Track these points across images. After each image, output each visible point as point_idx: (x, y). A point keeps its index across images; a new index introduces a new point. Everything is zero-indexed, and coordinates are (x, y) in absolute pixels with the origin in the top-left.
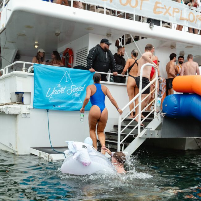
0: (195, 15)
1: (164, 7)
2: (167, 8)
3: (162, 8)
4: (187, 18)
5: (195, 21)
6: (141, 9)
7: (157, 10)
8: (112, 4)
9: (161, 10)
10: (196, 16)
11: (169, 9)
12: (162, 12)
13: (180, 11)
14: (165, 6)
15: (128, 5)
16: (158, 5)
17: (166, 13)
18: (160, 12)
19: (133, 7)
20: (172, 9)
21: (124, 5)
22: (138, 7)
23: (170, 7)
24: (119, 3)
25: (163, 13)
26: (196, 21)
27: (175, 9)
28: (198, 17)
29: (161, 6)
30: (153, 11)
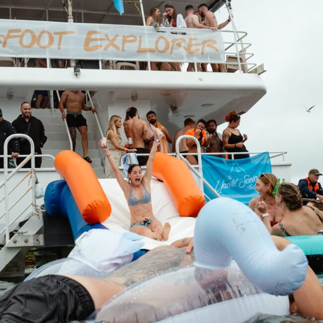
0: (170, 40)
1: (104, 37)
2: (111, 38)
3: (101, 39)
4: (153, 47)
5: (169, 50)
6: (59, 48)
7: (92, 44)
8: (6, 49)
9: (99, 43)
10: (172, 41)
11: (114, 40)
12: (101, 46)
13: (138, 39)
14: (106, 35)
15: (36, 45)
16: (93, 36)
17: (108, 46)
18: (97, 46)
19: (44, 48)
20: (120, 38)
21: (28, 47)
22: (55, 46)
23: (117, 36)
24: (19, 45)
25: (103, 48)
26: (172, 49)
27: (128, 37)
28: (176, 43)
29: (98, 36)
30: (83, 47)
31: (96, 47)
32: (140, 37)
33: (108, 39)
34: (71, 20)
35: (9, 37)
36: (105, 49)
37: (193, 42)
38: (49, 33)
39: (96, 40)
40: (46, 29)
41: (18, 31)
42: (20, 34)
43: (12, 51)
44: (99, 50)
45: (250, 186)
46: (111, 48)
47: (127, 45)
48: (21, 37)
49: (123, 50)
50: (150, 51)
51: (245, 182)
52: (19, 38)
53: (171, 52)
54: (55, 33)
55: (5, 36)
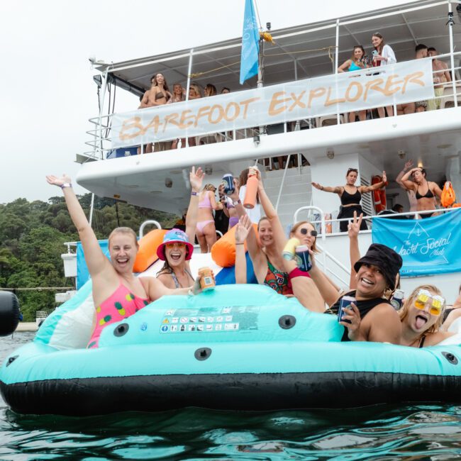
0: (363, 84)
1: (290, 97)
2: (297, 96)
3: (287, 100)
4: (343, 97)
5: (362, 96)
6: (245, 118)
7: (277, 107)
8: (197, 128)
9: (284, 104)
11: (301, 97)
12: (286, 107)
13: (327, 90)
14: (292, 94)
15: (223, 119)
16: (279, 98)
17: (293, 106)
19: (230, 120)
20: (308, 94)
22: (241, 116)
23: (304, 92)
24: (208, 122)
25: (288, 109)
26: (366, 94)
27: (316, 90)
28: (371, 86)
29: (284, 97)
30: (268, 112)
31: (282, 109)
32: (330, 88)
33: (295, 98)
34: (260, 85)
35: (200, 115)
36: (290, 110)
37: (393, 80)
38: (236, 104)
39: (281, 101)
40: (233, 101)
41: (207, 108)
42: (209, 111)
43: (202, 129)
44: (285, 112)
45: (436, 251)
46: (297, 107)
47: (314, 100)
48: (210, 114)
49: (309, 107)
50: (340, 102)
51: (429, 247)
52: (207, 116)
53: (365, 98)
54: (241, 103)
55: (196, 115)
